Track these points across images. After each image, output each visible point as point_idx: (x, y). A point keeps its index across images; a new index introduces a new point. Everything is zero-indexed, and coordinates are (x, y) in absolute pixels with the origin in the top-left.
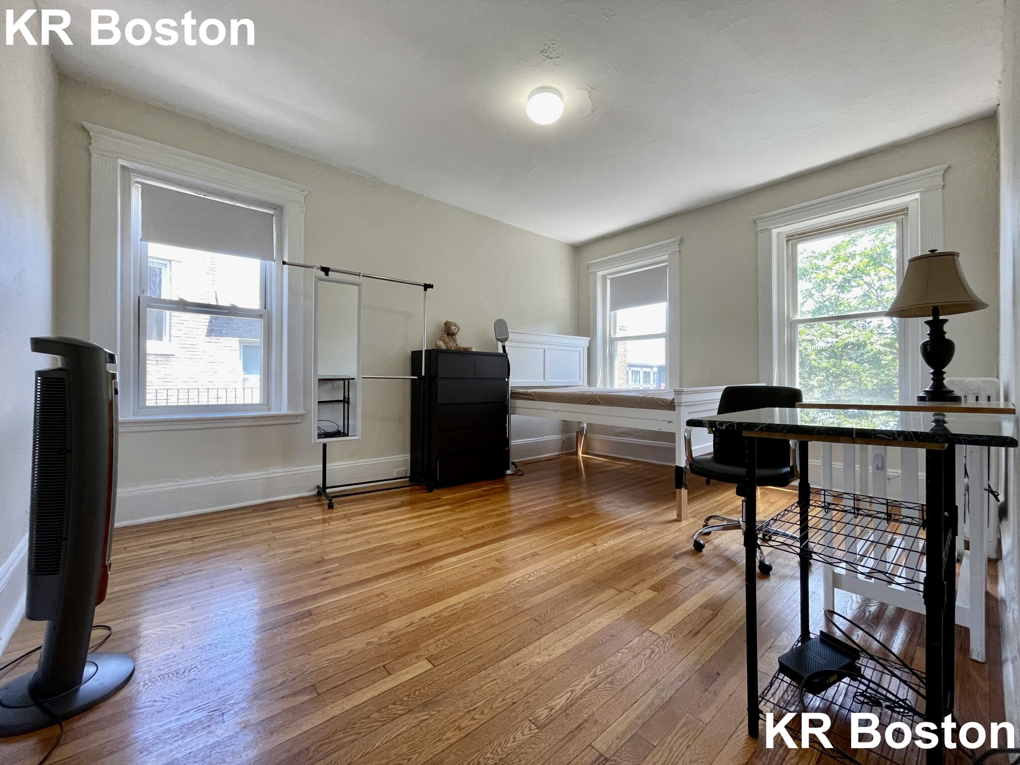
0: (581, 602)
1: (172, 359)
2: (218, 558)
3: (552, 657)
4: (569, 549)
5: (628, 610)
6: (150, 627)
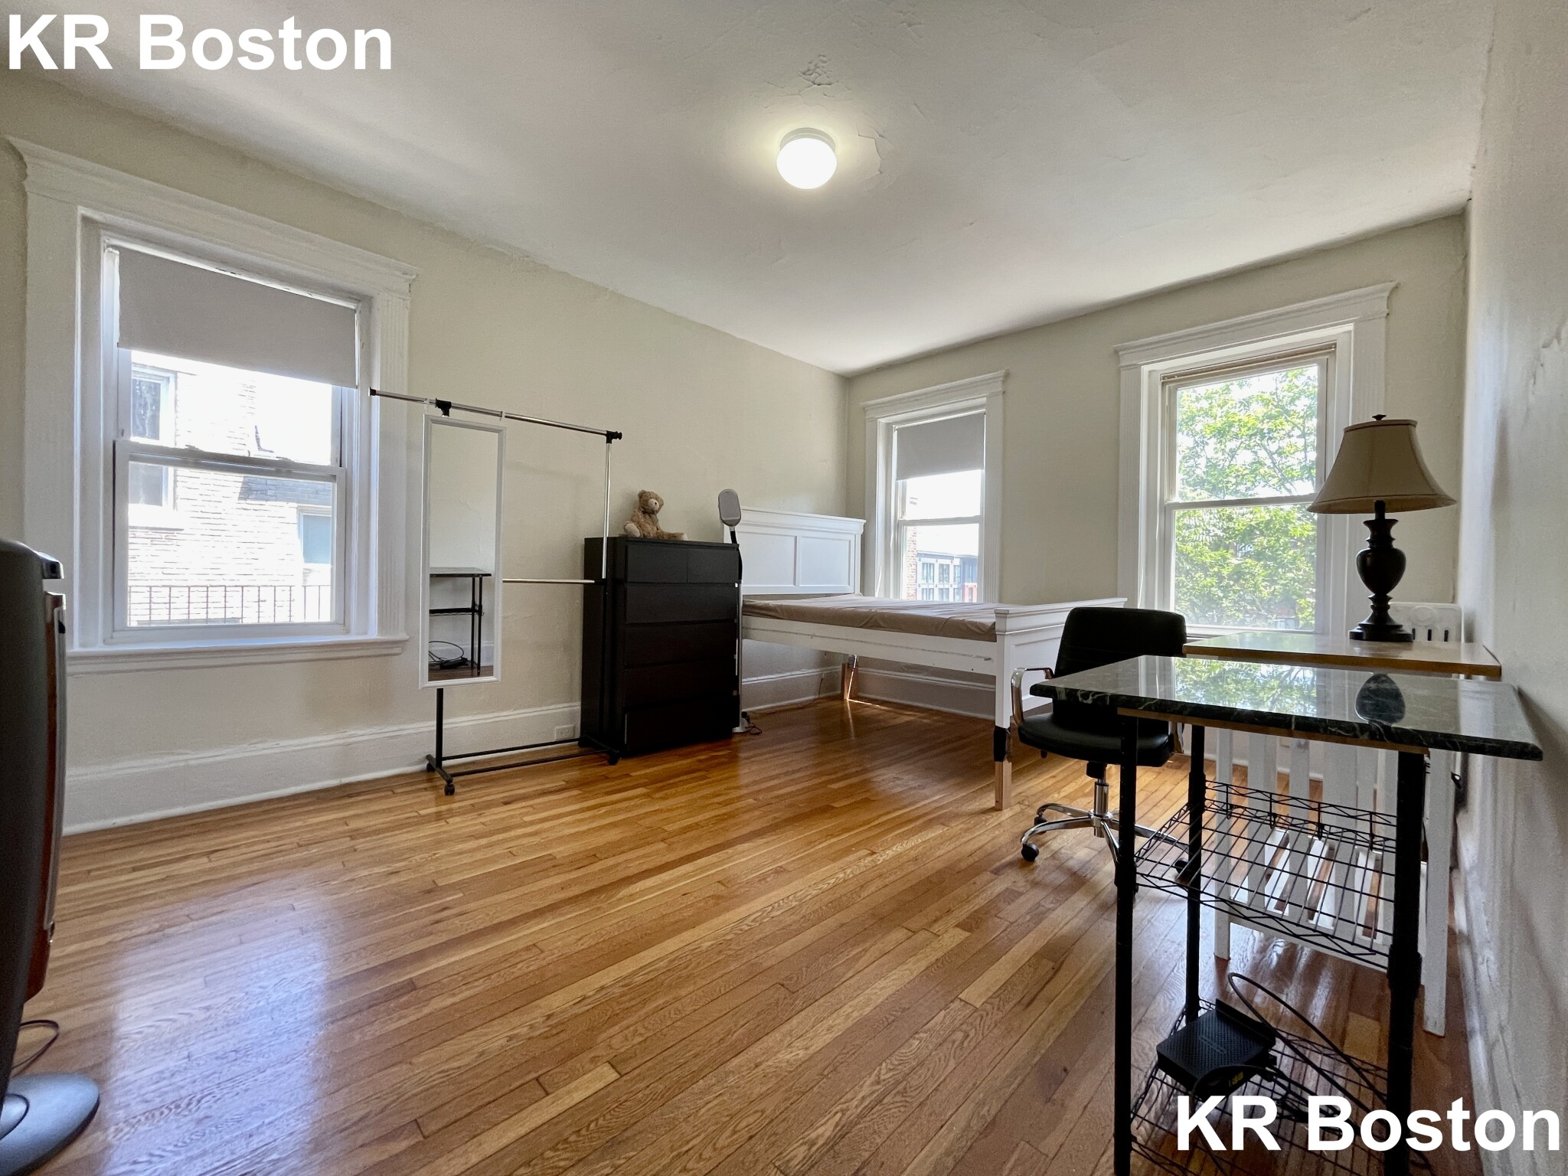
0: (854, 953)
1: (179, 537)
2: (252, 888)
3: (811, 1051)
4: (834, 860)
5: (923, 965)
6: (129, 1019)
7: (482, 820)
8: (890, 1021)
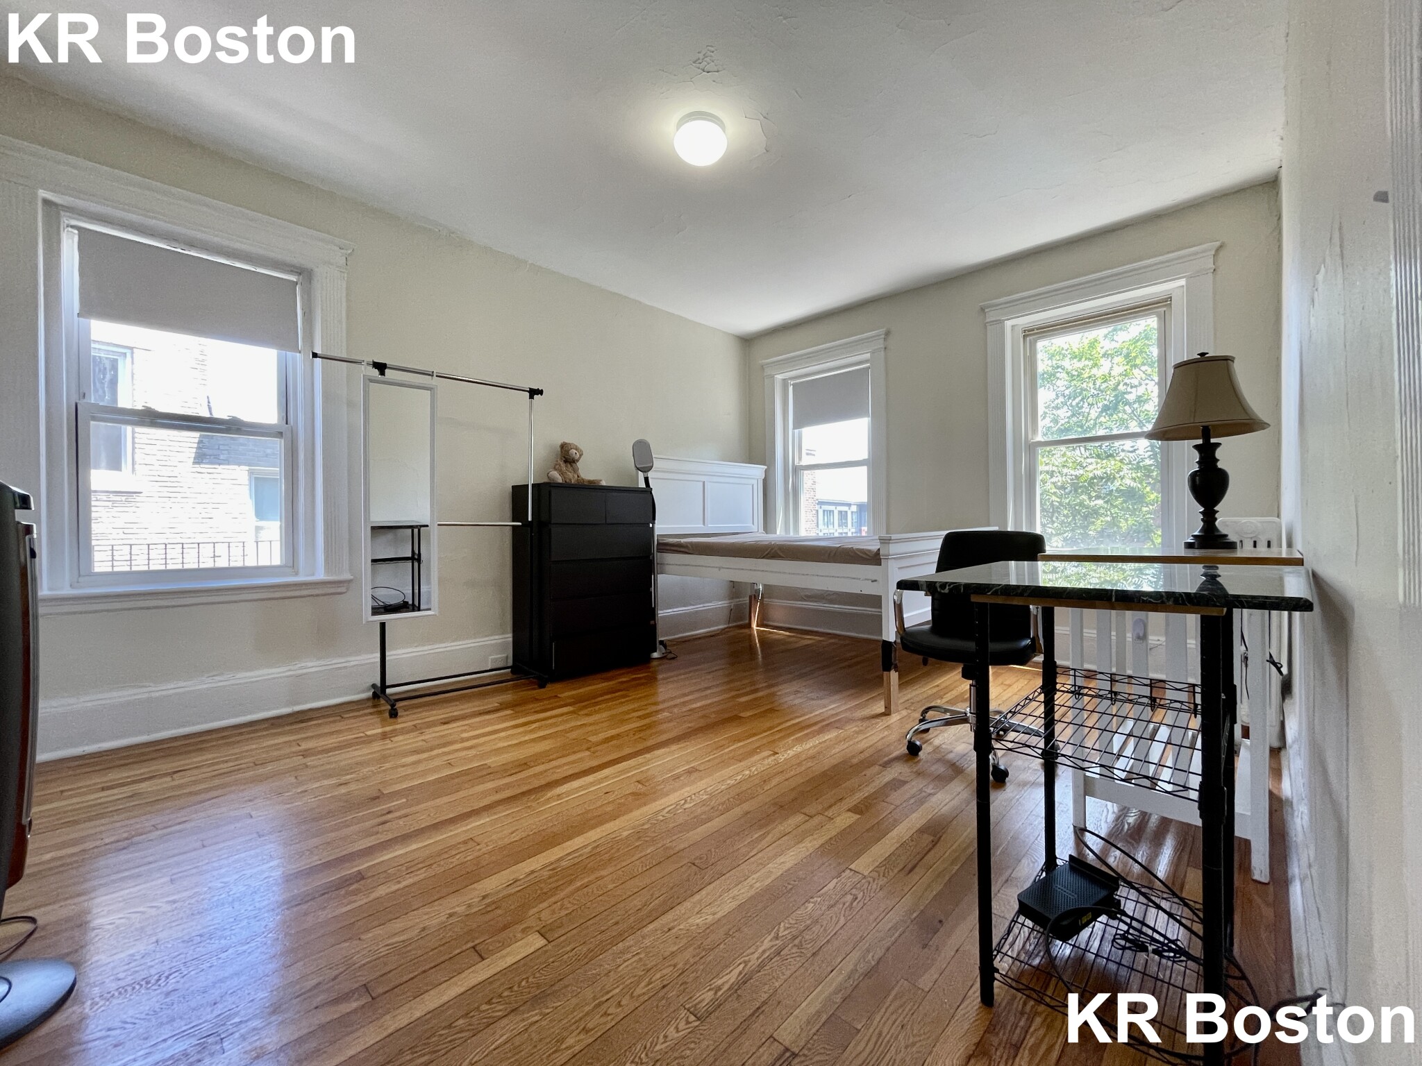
0: (756, 836)
1: (138, 499)
2: (213, 801)
3: (718, 916)
4: (741, 760)
5: (819, 842)
6: (102, 913)
7: (423, 738)
8: (788, 889)
